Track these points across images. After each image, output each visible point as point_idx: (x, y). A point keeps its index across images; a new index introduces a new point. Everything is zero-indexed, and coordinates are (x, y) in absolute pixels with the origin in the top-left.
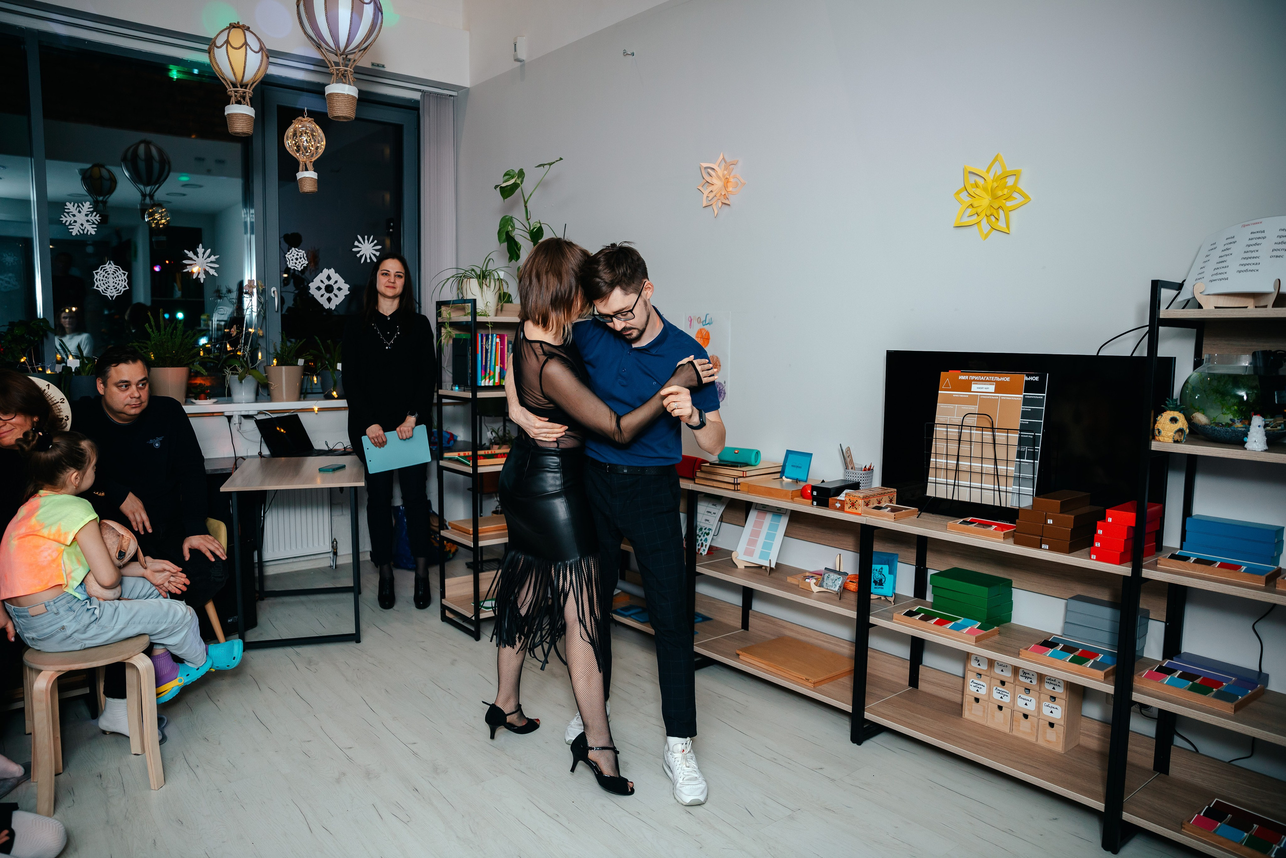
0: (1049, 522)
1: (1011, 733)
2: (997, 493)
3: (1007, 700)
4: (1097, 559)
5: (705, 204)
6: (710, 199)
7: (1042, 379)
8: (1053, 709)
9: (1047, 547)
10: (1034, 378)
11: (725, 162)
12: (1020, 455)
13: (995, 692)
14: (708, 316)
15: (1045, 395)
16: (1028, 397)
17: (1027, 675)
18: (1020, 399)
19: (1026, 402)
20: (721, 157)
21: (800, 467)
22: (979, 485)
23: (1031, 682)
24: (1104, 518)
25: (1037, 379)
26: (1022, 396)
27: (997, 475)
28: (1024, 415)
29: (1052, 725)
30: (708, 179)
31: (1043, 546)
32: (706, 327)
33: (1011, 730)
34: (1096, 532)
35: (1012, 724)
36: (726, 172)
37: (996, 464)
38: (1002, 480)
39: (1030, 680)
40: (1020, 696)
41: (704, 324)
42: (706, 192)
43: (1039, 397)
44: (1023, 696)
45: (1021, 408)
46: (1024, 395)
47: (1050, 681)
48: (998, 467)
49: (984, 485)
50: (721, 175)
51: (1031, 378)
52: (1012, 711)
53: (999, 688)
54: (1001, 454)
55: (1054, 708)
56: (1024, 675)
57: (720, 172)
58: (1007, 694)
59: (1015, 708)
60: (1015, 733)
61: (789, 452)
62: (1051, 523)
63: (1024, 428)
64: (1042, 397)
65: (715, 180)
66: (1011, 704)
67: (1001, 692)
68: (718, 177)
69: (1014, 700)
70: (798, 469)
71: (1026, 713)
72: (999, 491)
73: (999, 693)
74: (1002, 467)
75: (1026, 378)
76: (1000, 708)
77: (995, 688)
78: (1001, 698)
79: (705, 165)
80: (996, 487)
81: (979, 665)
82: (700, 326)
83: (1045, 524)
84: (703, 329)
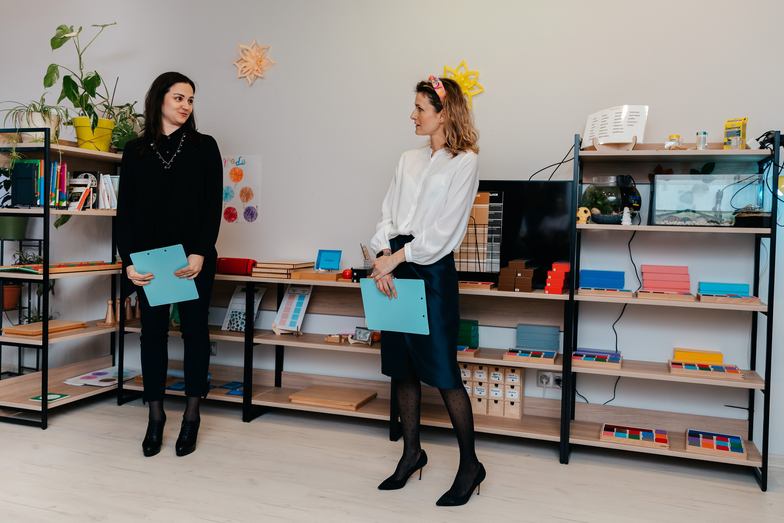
0: (518, 275)
1: (487, 415)
2: (477, 264)
3: (484, 394)
4: (549, 293)
5: (240, 75)
6: (243, 72)
7: (500, 195)
8: (513, 394)
9: (518, 290)
10: (495, 195)
11: (258, 46)
12: (490, 240)
13: (476, 390)
14: (241, 158)
15: (502, 204)
16: (492, 206)
17: (496, 376)
18: (487, 207)
19: (491, 208)
20: (254, 42)
21: (332, 261)
22: (466, 260)
23: (499, 379)
24: (551, 269)
25: (497, 195)
26: (489, 205)
27: (478, 253)
28: (490, 216)
29: (512, 403)
30: (244, 58)
31: (516, 290)
32: (240, 167)
33: (487, 412)
34: (547, 277)
35: (487, 409)
36: (258, 54)
37: (477, 246)
38: (481, 256)
39: (498, 378)
40: (492, 390)
41: (238, 164)
42: (241, 68)
43: (499, 206)
44: (494, 389)
45: (488, 212)
46: (490, 205)
47: (510, 377)
48: (478, 248)
49: (469, 260)
50: (254, 55)
51: (493, 195)
52: (488, 400)
53: (478, 388)
54: (480, 240)
55: (513, 392)
56: (494, 376)
57: (253, 52)
58: (484, 390)
59: (490, 398)
60: (490, 414)
61: (321, 252)
62: (520, 275)
63: (490, 224)
64: (501, 206)
65: (248, 59)
66: (487, 397)
67: (480, 390)
68: (252, 57)
69: (488, 393)
70: (330, 262)
71: (496, 399)
72: (479, 263)
73: (479, 390)
74: (480, 249)
75: (491, 195)
76: (480, 400)
77: (476, 388)
78: (480, 393)
79: (242, 46)
80: (477, 261)
81: (465, 375)
82: (234, 166)
83: (516, 276)
84: (236, 168)
